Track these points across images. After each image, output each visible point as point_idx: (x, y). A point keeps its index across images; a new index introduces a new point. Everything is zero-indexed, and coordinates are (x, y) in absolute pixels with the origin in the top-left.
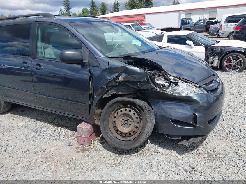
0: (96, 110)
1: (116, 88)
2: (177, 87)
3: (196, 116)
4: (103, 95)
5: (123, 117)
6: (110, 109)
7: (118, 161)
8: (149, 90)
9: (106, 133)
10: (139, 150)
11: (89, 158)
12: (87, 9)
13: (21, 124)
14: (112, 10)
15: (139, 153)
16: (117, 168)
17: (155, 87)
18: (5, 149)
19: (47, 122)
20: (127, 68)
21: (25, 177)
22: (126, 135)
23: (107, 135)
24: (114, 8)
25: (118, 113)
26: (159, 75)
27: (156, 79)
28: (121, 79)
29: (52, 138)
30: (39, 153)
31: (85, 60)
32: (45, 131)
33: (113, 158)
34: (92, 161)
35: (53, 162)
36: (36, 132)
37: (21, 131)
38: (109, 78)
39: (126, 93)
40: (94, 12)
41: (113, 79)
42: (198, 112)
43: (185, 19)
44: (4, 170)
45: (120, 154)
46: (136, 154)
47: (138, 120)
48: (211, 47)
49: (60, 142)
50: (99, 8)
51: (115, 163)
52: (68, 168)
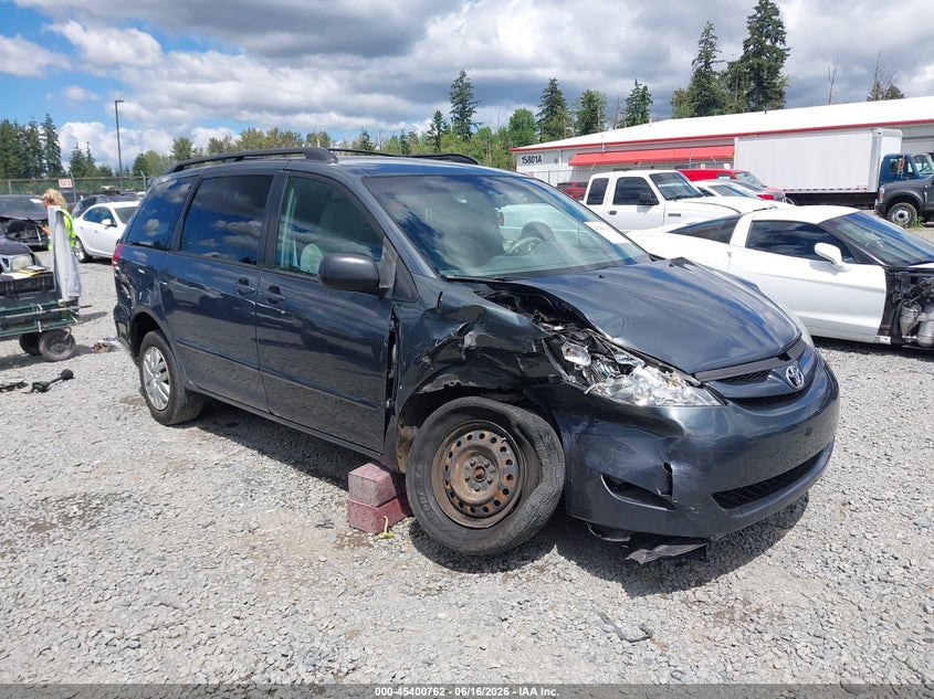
0: (402, 427)
1: (458, 369)
2: (625, 380)
3: (671, 470)
4: (424, 384)
5: (473, 455)
6: (439, 429)
7: (439, 584)
8: (551, 381)
9: (419, 496)
10: (512, 566)
11: (364, 565)
12: (531, 113)
13: (216, 458)
14: (620, 117)
15: (509, 573)
16: (430, 600)
17: (563, 372)
18: (158, 511)
19: (285, 459)
20: (485, 312)
21: (186, 581)
22: (473, 511)
23: (422, 505)
24: (629, 110)
25: (459, 444)
26: (573, 339)
27: (564, 349)
28: (469, 340)
29: (282, 503)
30: (239, 534)
31: (386, 283)
32: (274, 482)
33: (427, 575)
34: (369, 572)
35: (265, 559)
36: (248, 481)
37: (209, 475)
38: (436, 336)
39: (488, 385)
40: (553, 124)
41: (449, 342)
42: (678, 461)
43: (898, 157)
44: (142, 558)
45: (452, 568)
46: (500, 575)
47: (513, 469)
48: (910, 272)
49: (301, 516)
50: (573, 111)
51: (429, 586)
52: (298, 580)
